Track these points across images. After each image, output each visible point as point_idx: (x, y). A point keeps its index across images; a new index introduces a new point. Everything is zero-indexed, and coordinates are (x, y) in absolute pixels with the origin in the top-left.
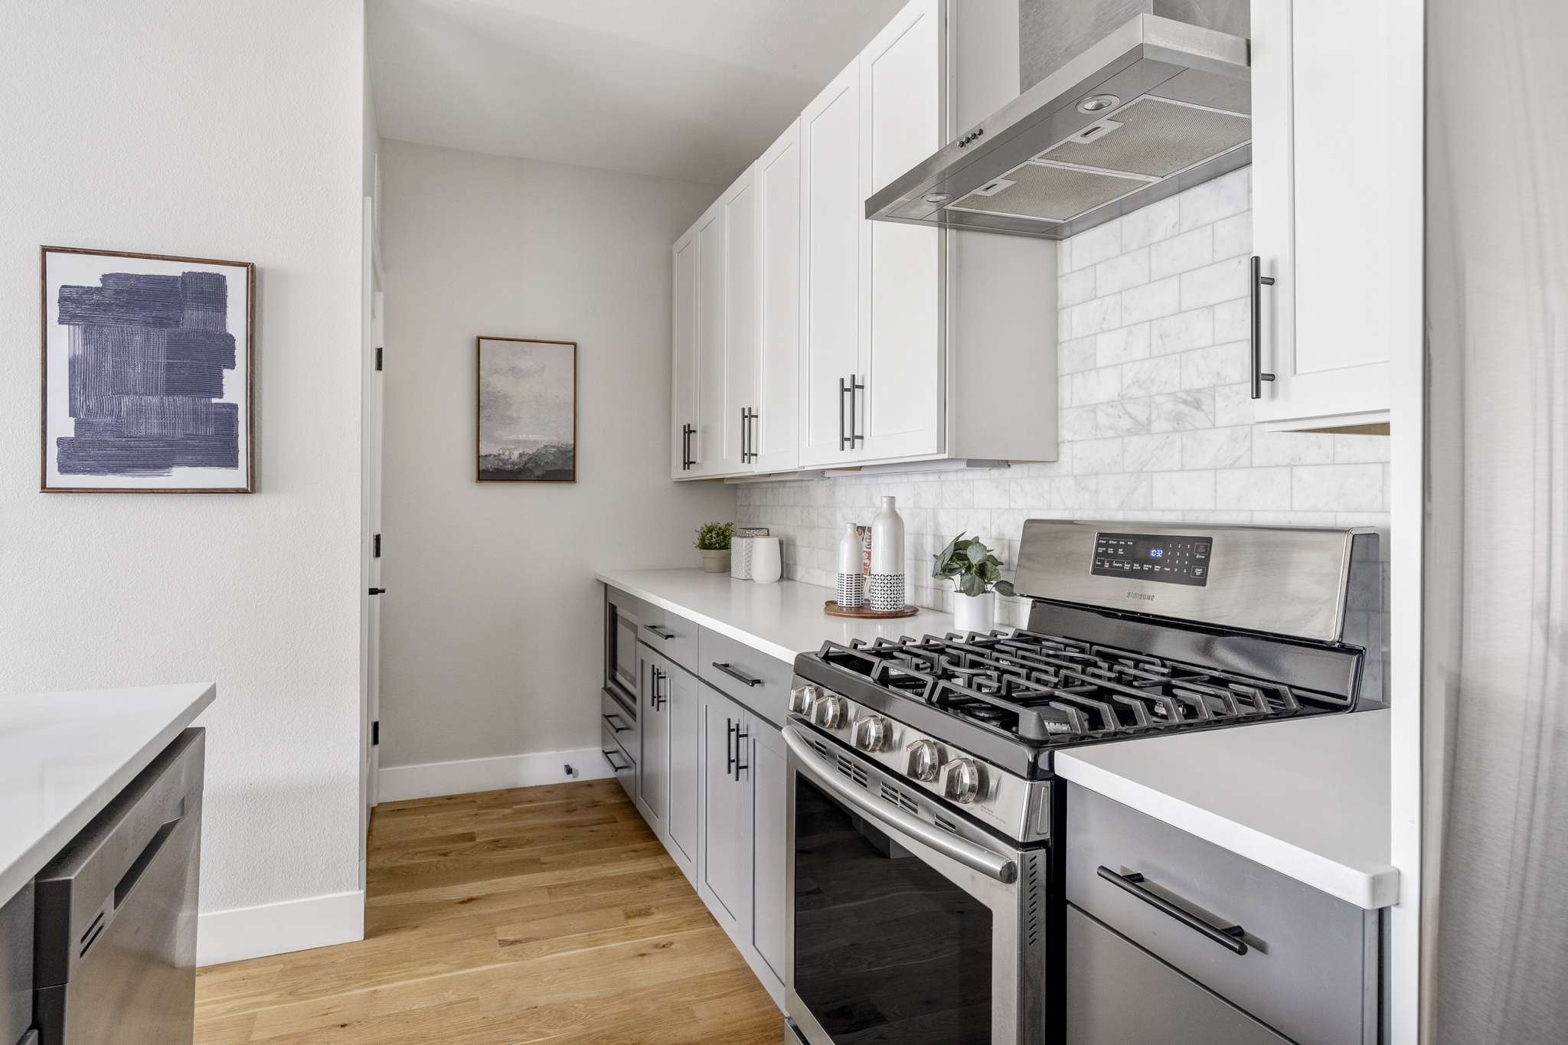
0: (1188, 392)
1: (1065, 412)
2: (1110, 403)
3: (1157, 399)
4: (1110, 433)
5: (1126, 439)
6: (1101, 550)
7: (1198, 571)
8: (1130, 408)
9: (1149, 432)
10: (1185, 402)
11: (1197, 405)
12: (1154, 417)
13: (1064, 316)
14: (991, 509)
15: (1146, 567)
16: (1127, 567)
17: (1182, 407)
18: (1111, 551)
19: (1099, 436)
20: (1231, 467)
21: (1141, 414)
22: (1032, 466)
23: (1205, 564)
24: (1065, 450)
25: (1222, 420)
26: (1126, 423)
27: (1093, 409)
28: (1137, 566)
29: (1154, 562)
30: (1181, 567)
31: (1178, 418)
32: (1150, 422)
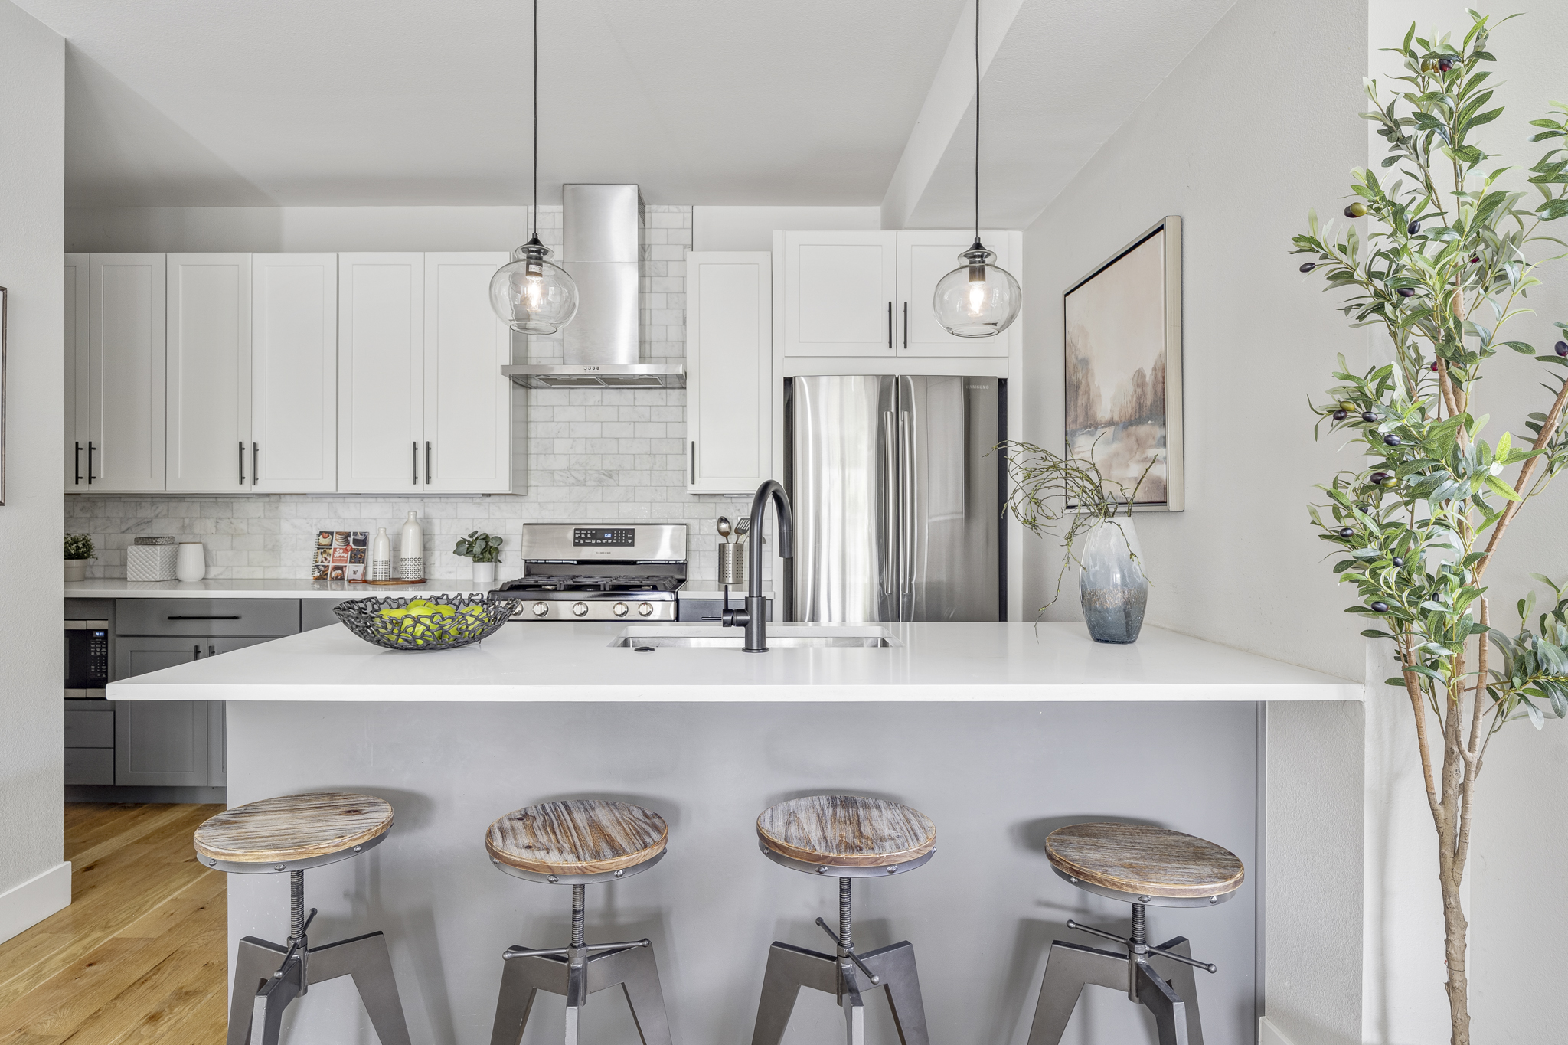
0: (606, 471)
1: (532, 472)
2: (563, 471)
3: (589, 472)
4: (562, 484)
5: (572, 488)
6: (577, 536)
7: (630, 541)
8: (573, 473)
9: (585, 485)
10: (604, 474)
11: (610, 477)
12: (587, 479)
13: (532, 426)
14: (473, 519)
15: (604, 541)
16: (593, 542)
17: (603, 476)
18: (583, 536)
19: (555, 485)
20: (626, 502)
21: (581, 477)
22: (507, 497)
23: (633, 538)
24: (532, 492)
25: (621, 484)
26: (572, 480)
27: (552, 472)
28: (599, 541)
29: (608, 539)
30: (621, 540)
31: (600, 481)
32: (585, 481)
